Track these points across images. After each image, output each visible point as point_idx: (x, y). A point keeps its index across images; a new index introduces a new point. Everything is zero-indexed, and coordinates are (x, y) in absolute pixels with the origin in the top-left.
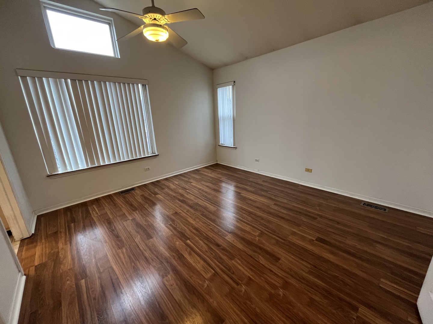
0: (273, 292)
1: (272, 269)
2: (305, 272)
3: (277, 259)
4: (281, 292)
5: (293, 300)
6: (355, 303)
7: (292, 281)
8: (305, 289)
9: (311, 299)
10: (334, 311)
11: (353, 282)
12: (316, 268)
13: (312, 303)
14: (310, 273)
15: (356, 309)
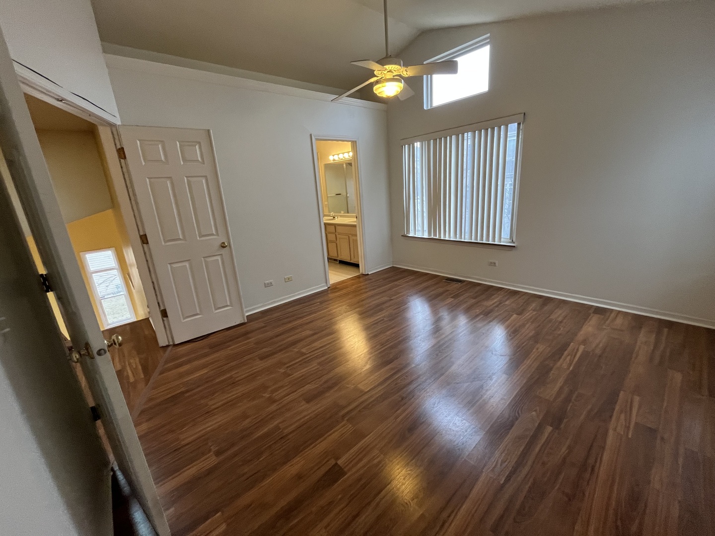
0: (270, 389)
1: (295, 393)
2: (280, 423)
3: (308, 401)
4: (267, 395)
5: (255, 402)
6: (222, 457)
7: (273, 407)
8: (260, 415)
9: (247, 417)
10: (227, 432)
11: (243, 475)
12: (280, 437)
13: (245, 416)
14: (277, 428)
15: (218, 453)
